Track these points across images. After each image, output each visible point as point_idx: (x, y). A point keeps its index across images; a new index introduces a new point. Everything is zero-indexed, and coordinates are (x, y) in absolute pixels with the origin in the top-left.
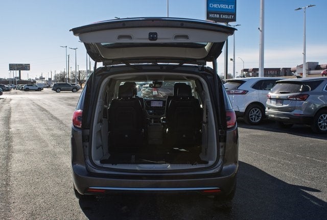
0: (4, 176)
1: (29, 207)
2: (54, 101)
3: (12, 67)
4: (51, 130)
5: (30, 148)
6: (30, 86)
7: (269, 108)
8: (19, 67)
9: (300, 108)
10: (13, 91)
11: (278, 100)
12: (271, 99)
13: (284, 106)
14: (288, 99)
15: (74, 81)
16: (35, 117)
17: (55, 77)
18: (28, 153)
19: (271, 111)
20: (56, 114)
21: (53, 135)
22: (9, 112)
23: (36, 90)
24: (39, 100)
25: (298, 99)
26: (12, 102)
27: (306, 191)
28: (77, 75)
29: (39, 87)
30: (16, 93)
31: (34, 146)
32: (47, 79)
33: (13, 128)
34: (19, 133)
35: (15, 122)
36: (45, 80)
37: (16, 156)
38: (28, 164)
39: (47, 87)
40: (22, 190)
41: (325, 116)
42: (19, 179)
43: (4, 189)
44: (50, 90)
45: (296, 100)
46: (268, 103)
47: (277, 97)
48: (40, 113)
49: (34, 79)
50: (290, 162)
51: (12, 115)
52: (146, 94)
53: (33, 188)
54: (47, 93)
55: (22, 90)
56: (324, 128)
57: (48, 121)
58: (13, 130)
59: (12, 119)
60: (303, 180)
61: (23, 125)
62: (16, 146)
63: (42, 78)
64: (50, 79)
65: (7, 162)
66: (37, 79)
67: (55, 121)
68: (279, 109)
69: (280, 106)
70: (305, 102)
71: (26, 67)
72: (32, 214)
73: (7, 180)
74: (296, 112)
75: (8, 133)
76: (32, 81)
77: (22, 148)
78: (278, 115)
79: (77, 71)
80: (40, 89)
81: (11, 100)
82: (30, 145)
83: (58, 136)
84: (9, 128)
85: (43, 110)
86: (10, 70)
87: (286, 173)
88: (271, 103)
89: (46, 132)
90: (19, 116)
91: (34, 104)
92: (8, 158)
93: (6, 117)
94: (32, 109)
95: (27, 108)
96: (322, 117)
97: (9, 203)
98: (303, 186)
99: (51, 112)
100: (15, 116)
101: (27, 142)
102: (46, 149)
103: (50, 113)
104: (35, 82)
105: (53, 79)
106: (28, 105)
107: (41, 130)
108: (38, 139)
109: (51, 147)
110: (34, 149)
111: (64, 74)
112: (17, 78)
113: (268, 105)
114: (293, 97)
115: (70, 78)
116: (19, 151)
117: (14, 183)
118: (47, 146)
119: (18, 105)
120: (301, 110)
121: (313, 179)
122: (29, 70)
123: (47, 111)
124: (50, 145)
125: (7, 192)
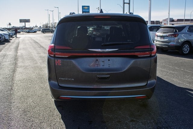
0: (11, 83)
1: (23, 106)
2: (42, 38)
3: (21, 21)
4: (40, 53)
5: (27, 64)
6: (30, 30)
7: (156, 41)
8: (24, 21)
9: (174, 41)
10: (22, 33)
11: (162, 37)
12: (157, 36)
13: (165, 40)
14: (167, 36)
15: (52, 27)
16: (31, 46)
17: (43, 26)
18: (26, 68)
19: (157, 42)
20: (43, 45)
21: (40, 57)
22: (18, 44)
23: (33, 32)
24: (34, 37)
25: (173, 36)
26: (20, 39)
27: (189, 91)
28: (54, 25)
29: (35, 31)
30: (23, 34)
31: (30, 64)
32: (39, 27)
33: (19, 53)
34: (22, 56)
35: (20, 49)
36: (38, 27)
37: (19, 70)
38: (25, 75)
39: (39, 31)
40: (20, 93)
41: (186, 46)
42: (19, 85)
43: (9, 92)
44: (40, 32)
45: (172, 37)
46: (156, 38)
47: (161, 35)
48: (34, 44)
49: (33, 27)
50: (173, 72)
51: (19, 46)
52: (90, 34)
53: (26, 91)
54: (39, 34)
55: (26, 32)
56: (186, 52)
57: (38, 49)
58: (19, 54)
59: (19, 48)
60: (184, 83)
61: (25, 51)
62: (20, 64)
63: (36, 26)
64: (40, 27)
65: (14, 74)
66: (34, 27)
67: (42, 48)
68: (162, 42)
69: (163, 40)
70: (176, 38)
71: (28, 21)
72: (24, 111)
73: (12, 86)
74: (171, 43)
75: (16, 56)
76: (31, 28)
77: (23, 64)
78: (161, 45)
79: (54, 22)
80: (35, 32)
81: (20, 37)
82: (28, 63)
83: (43, 57)
84: (17, 53)
85: (36, 42)
86: (20, 22)
87: (173, 79)
88: (157, 38)
89: (37, 55)
90: (23, 46)
91: (32, 39)
92: (14, 71)
93: (16, 47)
94: (30, 42)
95: (28, 41)
96: (185, 46)
97: (11, 103)
98: (186, 87)
99: (41, 44)
100: (21, 46)
101: (26, 61)
102: (36, 65)
103: (39, 44)
104: (33, 28)
105: (42, 27)
106: (28, 40)
107: (34, 54)
108: (32, 59)
109: (39, 64)
110: (29, 65)
111: (48, 24)
112: (24, 26)
113: (156, 40)
114: (170, 35)
115: (50, 26)
116: (21, 67)
117: (15, 88)
118: (36, 63)
119: (23, 40)
120: (174, 42)
121: (190, 83)
122: (30, 22)
123: (38, 43)
124: (38, 63)
125: (11, 94)
